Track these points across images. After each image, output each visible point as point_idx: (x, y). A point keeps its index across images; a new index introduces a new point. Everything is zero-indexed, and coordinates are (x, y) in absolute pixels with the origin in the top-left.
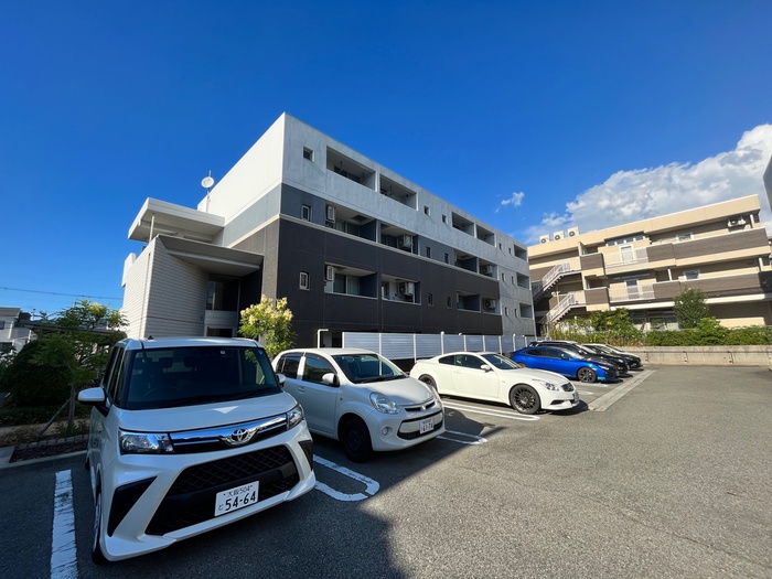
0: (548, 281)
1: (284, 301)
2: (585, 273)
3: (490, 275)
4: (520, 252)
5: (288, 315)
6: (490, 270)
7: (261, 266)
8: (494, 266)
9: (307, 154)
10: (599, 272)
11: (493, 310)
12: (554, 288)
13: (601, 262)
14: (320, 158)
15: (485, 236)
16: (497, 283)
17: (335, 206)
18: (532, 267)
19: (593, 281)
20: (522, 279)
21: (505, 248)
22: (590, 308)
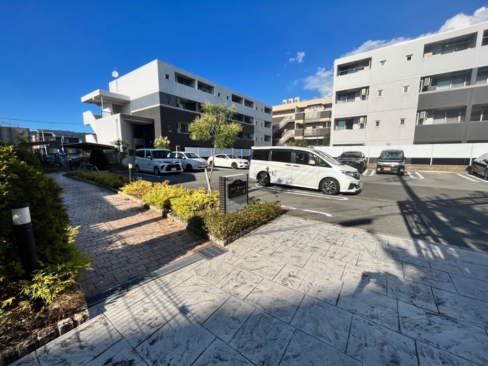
0: (282, 124)
1: (167, 138)
2: (296, 122)
3: (251, 123)
4: (268, 110)
5: (168, 142)
6: (251, 120)
7: (154, 122)
8: (253, 118)
9: (167, 77)
10: (301, 122)
11: (251, 138)
12: (285, 127)
13: (303, 117)
14: (172, 77)
15: (249, 103)
16: (253, 126)
17: (179, 98)
18: (274, 117)
19: (300, 126)
20: (267, 124)
21: (259, 109)
22: (296, 138)
